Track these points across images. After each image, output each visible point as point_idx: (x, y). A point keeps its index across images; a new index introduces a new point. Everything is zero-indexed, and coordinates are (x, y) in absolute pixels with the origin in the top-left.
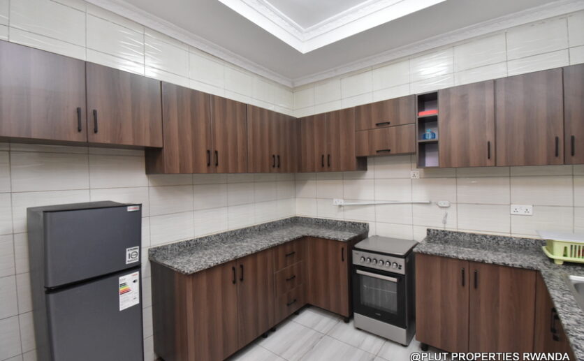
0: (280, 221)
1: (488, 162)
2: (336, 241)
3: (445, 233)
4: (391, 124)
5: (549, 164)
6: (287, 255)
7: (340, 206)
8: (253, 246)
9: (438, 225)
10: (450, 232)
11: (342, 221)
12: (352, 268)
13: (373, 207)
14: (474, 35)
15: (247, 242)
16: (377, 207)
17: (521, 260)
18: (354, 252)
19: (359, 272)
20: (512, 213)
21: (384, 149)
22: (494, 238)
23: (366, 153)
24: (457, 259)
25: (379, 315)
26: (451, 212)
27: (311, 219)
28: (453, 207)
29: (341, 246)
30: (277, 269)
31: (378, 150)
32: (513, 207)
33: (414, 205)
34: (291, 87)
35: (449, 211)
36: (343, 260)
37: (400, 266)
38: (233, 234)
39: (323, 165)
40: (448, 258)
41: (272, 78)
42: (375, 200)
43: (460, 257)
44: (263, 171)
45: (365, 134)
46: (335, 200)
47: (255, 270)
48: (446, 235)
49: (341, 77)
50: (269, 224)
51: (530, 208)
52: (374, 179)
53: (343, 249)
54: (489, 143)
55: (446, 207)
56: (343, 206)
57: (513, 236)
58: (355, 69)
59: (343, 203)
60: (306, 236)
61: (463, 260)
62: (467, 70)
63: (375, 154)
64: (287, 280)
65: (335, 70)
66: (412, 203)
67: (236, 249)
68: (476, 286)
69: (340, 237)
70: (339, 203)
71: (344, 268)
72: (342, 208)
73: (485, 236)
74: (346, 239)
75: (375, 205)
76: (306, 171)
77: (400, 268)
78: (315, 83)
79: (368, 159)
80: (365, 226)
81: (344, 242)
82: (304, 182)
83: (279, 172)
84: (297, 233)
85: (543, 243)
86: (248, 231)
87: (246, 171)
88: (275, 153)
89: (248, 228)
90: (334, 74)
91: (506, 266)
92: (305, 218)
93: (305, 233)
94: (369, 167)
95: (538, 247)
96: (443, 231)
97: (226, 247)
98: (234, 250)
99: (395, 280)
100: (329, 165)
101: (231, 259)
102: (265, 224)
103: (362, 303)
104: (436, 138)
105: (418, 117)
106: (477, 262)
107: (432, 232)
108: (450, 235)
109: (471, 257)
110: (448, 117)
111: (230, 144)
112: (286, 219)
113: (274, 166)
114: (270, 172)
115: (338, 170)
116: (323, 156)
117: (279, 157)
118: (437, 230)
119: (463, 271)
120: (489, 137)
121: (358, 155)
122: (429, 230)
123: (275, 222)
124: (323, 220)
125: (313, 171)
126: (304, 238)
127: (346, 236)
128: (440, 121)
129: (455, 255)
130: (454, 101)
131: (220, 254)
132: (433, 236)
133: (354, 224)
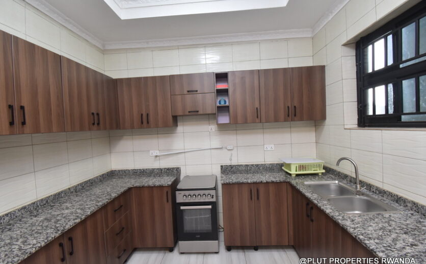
0: (97, 177)
1: (257, 120)
2: (161, 187)
3: (231, 167)
4: (198, 92)
5: (285, 121)
6: (115, 211)
7: (156, 156)
8: (79, 211)
9: (227, 162)
10: (234, 166)
11: (158, 169)
12: (176, 206)
13: (183, 155)
14: (243, 40)
15: (67, 208)
16: (186, 154)
17: (278, 177)
18: (177, 192)
19: (182, 208)
20: (265, 149)
21: (194, 110)
22: (257, 165)
23: (180, 113)
24: (248, 183)
25: (199, 236)
26: (234, 152)
27: (129, 171)
28: (235, 149)
29: (165, 190)
30: (107, 227)
31: (190, 111)
32: (265, 146)
33: (212, 151)
34: (102, 48)
35: (232, 152)
36: (168, 201)
37: (213, 196)
38: (45, 202)
39: (142, 123)
40: (243, 183)
41: (83, 35)
42: (184, 149)
43: (249, 181)
44: (82, 129)
45: (179, 98)
46: (151, 152)
47: (85, 236)
48: (232, 168)
49: (152, 49)
50: (86, 182)
51: (273, 146)
52: (183, 133)
53: (167, 192)
54: (257, 108)
55: (231, 150)
56: (159, 156)
57: (266, 163)
58: (165, 45)
59: (158, 154)
60: (132, 188)
61: (251, 183)
62: (240, 62)
63: (188, 114)
64: (117, 234)
65: (147, 43)
66: (211, 149)
67: (58, 220)
68: (258, 198)
69: (164, 183)
70: (156, 154)
71: (168, 208)
72: (158, 158)
73: (253, 165)
74: (170, 183)
75: (185, 152)
76: (124, 128)
77: (213, 198)
78: (127, 49)
79: (178, 118)
80: (178, 170)
81: (168, 186)
82: (120, 137)
83: (99, 129)
84: (122, 187)
85: (282, 165)
86: (63, 195)
87: (62, 129)
88: (94, 110)
89: (62, 192)
90: (145, 46)
91: (273, 182)
92: (122, 171)
93: (129, 185)
94: (179, 124)
95: (280, 167)
96: (230, 166)
97: (42, 221)
98: (56, 223)
99: (210, 207)
100: (148, 123)
101: (57, 235)
102: (81, 184)
103: (185, 232)
104: (227, 104)
105: (215, 89)
106: (259, 183)
107: (224, 167)
108: (234, 167)
109: (255, 180)
110: (234, 91)
111: (40, 99)
112: (103, 175)
113: (94, 124)
114: (90, 129)
115: (157, 126)
116: (142, 115)
117: (98, 114)
118: (227, 166)
119: (251, 190)
120: (257, 105)
121: (174, 115)
122: (222, 166)
123: (92, 180)
124: (140, 170)
125: (132, 127)
126: (130, 189)
127: (167, 181)
128: (230, 92)
129: (245, 180)
130: (238, 80)
131: (37, 233)
132: (226, 170)
133: (168, 169)
